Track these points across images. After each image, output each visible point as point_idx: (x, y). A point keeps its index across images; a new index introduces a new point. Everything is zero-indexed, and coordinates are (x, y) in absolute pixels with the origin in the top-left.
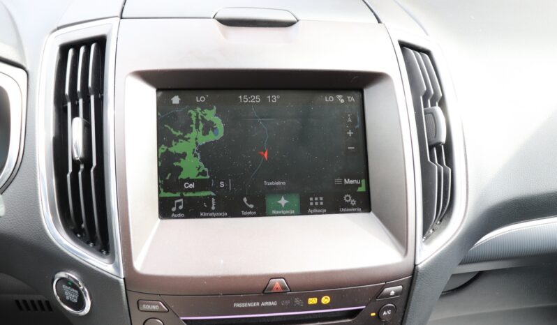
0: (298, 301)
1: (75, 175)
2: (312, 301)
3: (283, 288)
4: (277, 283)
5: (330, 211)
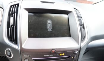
0: (58, 55)
2: (61, 55)
3: (55, 52)
4: (53, 50)
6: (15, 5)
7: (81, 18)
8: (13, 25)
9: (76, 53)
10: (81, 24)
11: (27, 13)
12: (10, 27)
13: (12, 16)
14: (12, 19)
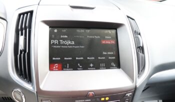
2: (102, 99)
4: (91, 93)
5: (107, 69)
6: (27, 13)
7: (139, 34)
8: (25, 50)
10: (139, 46)
11: (46, 29)
12: (19, 53)
13: (22, 35)
14: (22, 38)
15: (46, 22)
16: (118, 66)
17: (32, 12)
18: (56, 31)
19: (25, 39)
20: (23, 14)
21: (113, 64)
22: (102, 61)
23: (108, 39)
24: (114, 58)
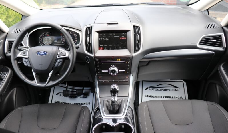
0: (116, 60)
1: (88, 45)
2: (118, 60)
4: (113, 57)
5: (122, 49)
6: (89, 27)
8: (89, 42)
9: (128, 60)
10: (137, 39)
11: (97, 34)
13: (88, 36)
14: (88, 38)
15: (97, 32)
16: (127, 48)
17: (91, 27)
18: (101, 35)
19: (89, 38)
20: (88, 28)
21: (124, 47)
22: (120, 46)
23: (123, 37)
24: (125, 45)
